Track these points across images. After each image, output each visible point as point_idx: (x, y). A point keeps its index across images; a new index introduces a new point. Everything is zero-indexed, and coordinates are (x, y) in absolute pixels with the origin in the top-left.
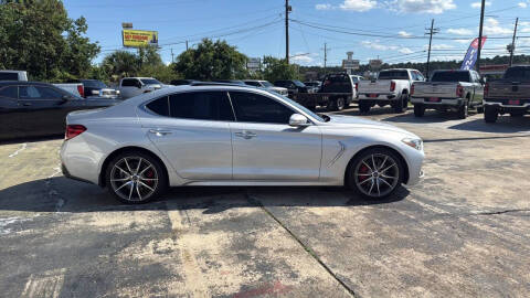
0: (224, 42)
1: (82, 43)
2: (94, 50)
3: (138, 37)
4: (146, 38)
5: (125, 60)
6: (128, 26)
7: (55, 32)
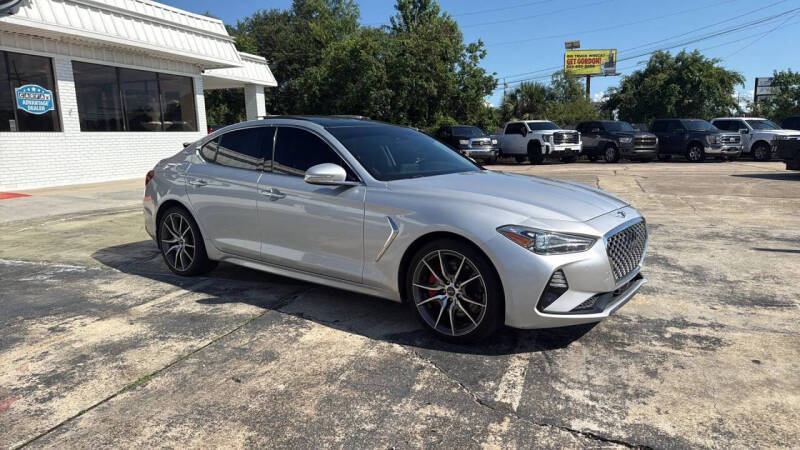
0: (696, 52)
1: (474, 76)
2: (489, 85)
3: (586, 61)
4: (598, 61)
5: (531, 96)
6: (573, 46)
7: (440, 66)
